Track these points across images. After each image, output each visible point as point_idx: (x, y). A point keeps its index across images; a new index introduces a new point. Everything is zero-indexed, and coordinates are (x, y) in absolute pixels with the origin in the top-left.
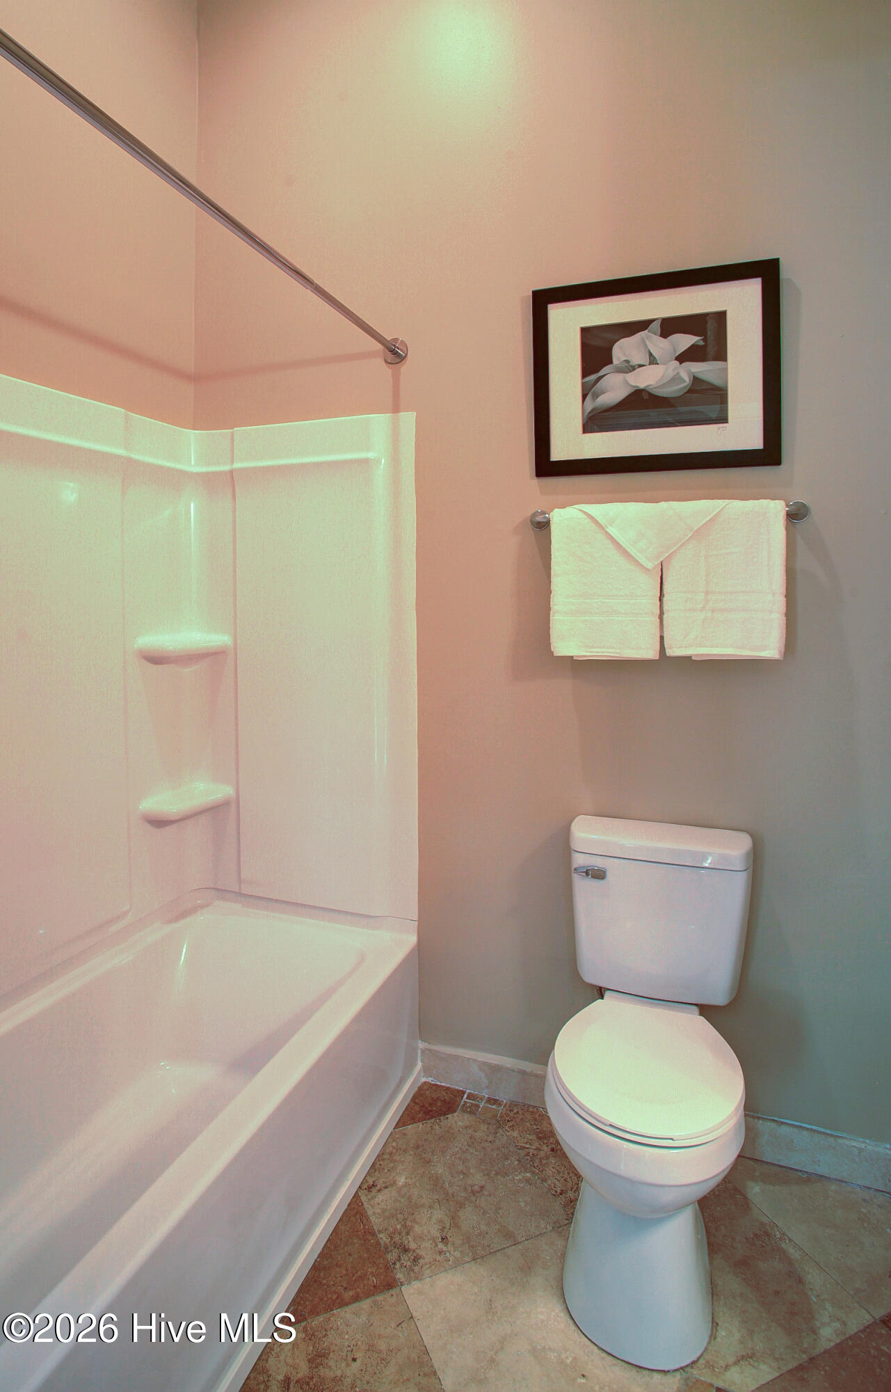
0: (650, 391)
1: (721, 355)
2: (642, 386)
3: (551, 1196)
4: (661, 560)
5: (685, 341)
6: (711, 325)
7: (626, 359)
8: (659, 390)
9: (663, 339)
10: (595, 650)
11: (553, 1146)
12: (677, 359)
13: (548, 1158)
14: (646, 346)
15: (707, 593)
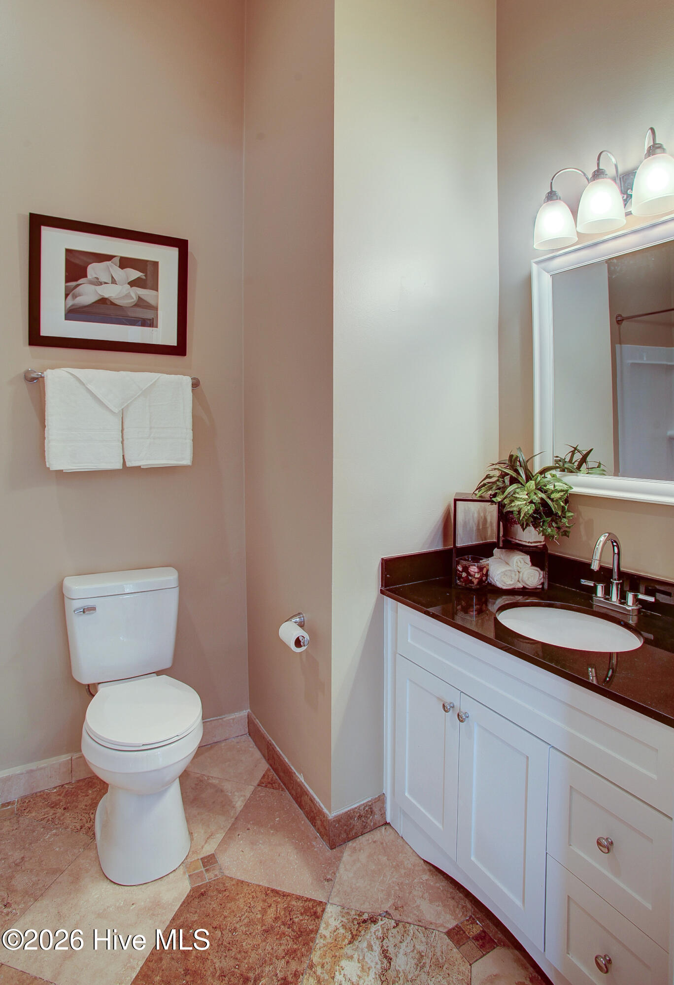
0: (112, 300)
1: (155, 288)
2: (106, 296)
3: (75, 833)
4: (123, 407)
5: (135, 274)
6: (150, 268)
7: (96, 276)
8: (117, 301)
9: (120, 269)
10: (82, 465)
11: (64, 806)
12: (129, 283)
13: (63, 815)
14: (110, 271)
15: (151, 428)
